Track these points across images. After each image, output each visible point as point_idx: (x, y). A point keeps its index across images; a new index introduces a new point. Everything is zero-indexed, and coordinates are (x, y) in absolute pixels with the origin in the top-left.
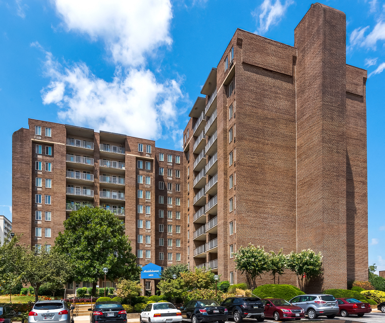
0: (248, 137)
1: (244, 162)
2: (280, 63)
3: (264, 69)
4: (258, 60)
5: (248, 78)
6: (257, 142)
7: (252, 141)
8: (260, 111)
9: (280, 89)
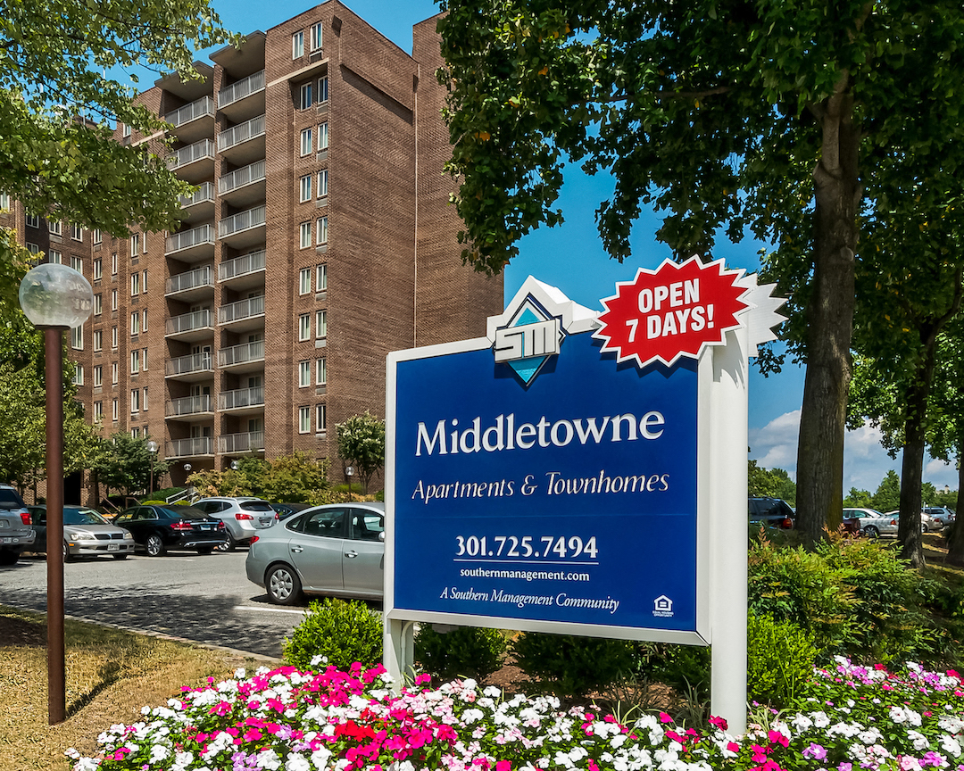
0: (348, 208)
1: (342, 252)
2: (395, 83)
3: (372, 86)
4: (364, 67)
5: (349, 96)
6: (362, 220)
7: (354, 216)
8: (366, 162)
9: (395, 129)
